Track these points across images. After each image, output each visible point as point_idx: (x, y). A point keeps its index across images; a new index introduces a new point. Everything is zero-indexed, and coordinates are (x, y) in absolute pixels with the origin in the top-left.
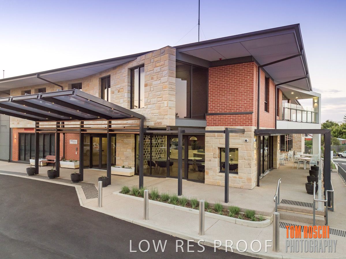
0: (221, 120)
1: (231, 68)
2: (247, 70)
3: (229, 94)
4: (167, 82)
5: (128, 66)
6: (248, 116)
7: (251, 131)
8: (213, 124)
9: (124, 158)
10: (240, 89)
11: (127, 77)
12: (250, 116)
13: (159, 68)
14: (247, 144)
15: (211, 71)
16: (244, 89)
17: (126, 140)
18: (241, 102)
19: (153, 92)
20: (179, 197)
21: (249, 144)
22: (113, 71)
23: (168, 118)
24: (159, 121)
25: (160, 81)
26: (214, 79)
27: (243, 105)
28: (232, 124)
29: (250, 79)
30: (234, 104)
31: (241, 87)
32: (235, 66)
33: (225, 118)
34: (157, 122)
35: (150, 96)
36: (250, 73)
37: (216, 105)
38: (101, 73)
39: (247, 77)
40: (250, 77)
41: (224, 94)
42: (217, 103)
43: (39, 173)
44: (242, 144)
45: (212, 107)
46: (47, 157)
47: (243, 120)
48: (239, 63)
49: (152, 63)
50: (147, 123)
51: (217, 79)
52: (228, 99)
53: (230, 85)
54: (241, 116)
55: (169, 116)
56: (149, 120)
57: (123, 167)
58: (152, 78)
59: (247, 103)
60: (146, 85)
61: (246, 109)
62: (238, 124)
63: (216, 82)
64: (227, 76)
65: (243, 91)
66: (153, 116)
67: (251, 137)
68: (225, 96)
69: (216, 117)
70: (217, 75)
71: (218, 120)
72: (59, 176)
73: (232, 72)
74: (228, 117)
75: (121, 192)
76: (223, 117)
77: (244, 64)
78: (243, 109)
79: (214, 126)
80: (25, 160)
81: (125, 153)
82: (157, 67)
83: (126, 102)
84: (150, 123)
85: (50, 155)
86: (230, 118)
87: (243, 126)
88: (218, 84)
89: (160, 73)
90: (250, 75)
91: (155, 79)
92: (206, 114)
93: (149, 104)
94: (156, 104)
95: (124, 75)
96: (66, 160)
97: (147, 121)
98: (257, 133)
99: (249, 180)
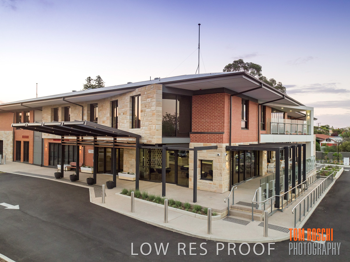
0: (201, 138)
1: (208, 97)
2: (220, 99)
3: (207, 117)
4: (155, 110)
5: (130, 95)
6: (220, 135)
7: (222, 147)
8: (195, 141)
9: (130, 166)
10: (215, 114)
11: (129, 103)
12: (221, 135)
13: (150, 99)
14: (219, 157)
15: (194, 99)
16: (218, 114)
17: (131, 152)
18: (216, 124)
19: (146, 117)
20: (163, 198)
21: (220, 157)
22: (120, 97)
23: (156, 138)
24: (150, 139)
25: (150, 109)
26: (196, 105)
27: (217, 127)
28: (209, 141)
29: (222, 106)
30: (210, 125)
31: (216, 112)
32: (211, 95)
33: (204, 137)
34: (148, 140)
35: (144, 120)
36: (222, 102)
37: (198, 126)
38: (112, 97)
39: (220, 105)
40: (222, 105)
41: (204, 117)
42: (198, 124)
43: (64, 176)
44: (216, 157)
45: (195, 127)
46: (70, 164)
47: (216, 138)
48: (215, 93)
49: (146, 94)
50: (142, 140)
51: (199, 105)
52: (206, 121)
53: (207, 110)
54: (215, 135)
55: (156, 136)
56: (144, 139)
57: (128, 173)
58: (146, 107)
59: (220, 125)
60: (142, 111)
61: (219, 130)
62: (213, 141)
63: (197, 108)
64: (206, 103)
65: (217, 115)
66: (146, 136)
67: (222, 152)
68: (204, 118)
69: (197, 135)
70: (199, 102)
71: (198, 138)
72: (79, 180)
73: (209, 100)
74: (206, 135)
75: (121, 193)
76: (202, 135)
77: (218, 94)
78: (217, 130)
79: (195, 142)
80: (54, 165)
81: (130, 162)
82: (149, 98)
83: (128, 123)
84: (144, 141)
85: (73, 162)
86: (207, 137)
87: (217, 143)
88: (199, 109)
89: (150, 103)
90: (222, 103)
91: (148, 107)
92: (190, 133)
93: (144, 126)
94: (148, 126)
95: (127, 101)
96: (85, 166)
97: (142, 139)
98: (227, 149)
99: (221, 186)
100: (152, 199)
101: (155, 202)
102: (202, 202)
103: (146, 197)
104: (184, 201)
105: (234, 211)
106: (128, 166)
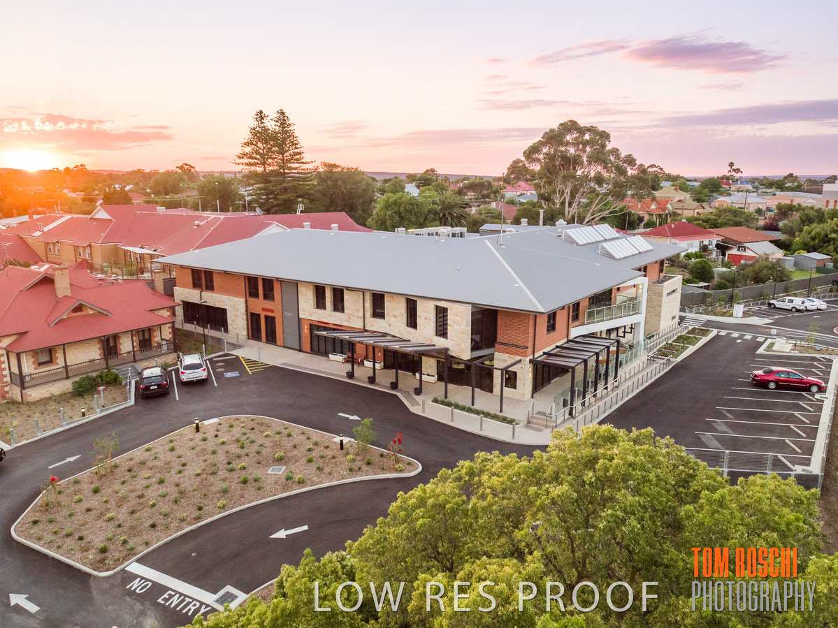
0: (506, 349)
3: (512, 330)
4: (465, 330)
5: (434, 303)
7: (526, 361)
8: (500, 352)
10: (520, 329)
11: (433, 310)
12: (525, 349)
13: (459, 318)
16: (523, 329)
20: (472, 407)
21: (524, 370)
22: (420, 299)
24: (458, 354)
25: (460, 327)
26: (502, 317)
28: (514, 354)
29: (527, 323)
30: (515, 339)
31: (521, 327)
33: (509, 348)
39: (525, 321)
41: (509, 330)
43: (355, 375)
44: (521, 370)
47: (521, 352)
49: (454, 311)
51: (504, 317)
52: (511, 334)
53: (513, 324)
54: (520, 349)
56: (452, 351)
57: (429, 375)
58: (454, 323)
59: (524, 340)
62: (517, 354)
63: (503, 319)
66: (455, 350)
67: (526, 365)
70: (504, 314)
72: (375, 381)
75: (432, 402)
76: (507, 347)
78: (522, 344)
80: (321, 353)
83: (432, 329)
86: (512, 349)
87: (521, 356)
88: (505, 321)
89: (460, 322)
90: (527, 320)
91: (456, 324)
92: (495, 343)
94: (457, 342)
95: (429, 308)
97: (450, 351)
98: (531, 361)
99: (524, 395)
100: (463, 408)
101: (467, 411)
102: (507, 413)
103: (457, 406)
104: (492, 412)
105: (533, 420)
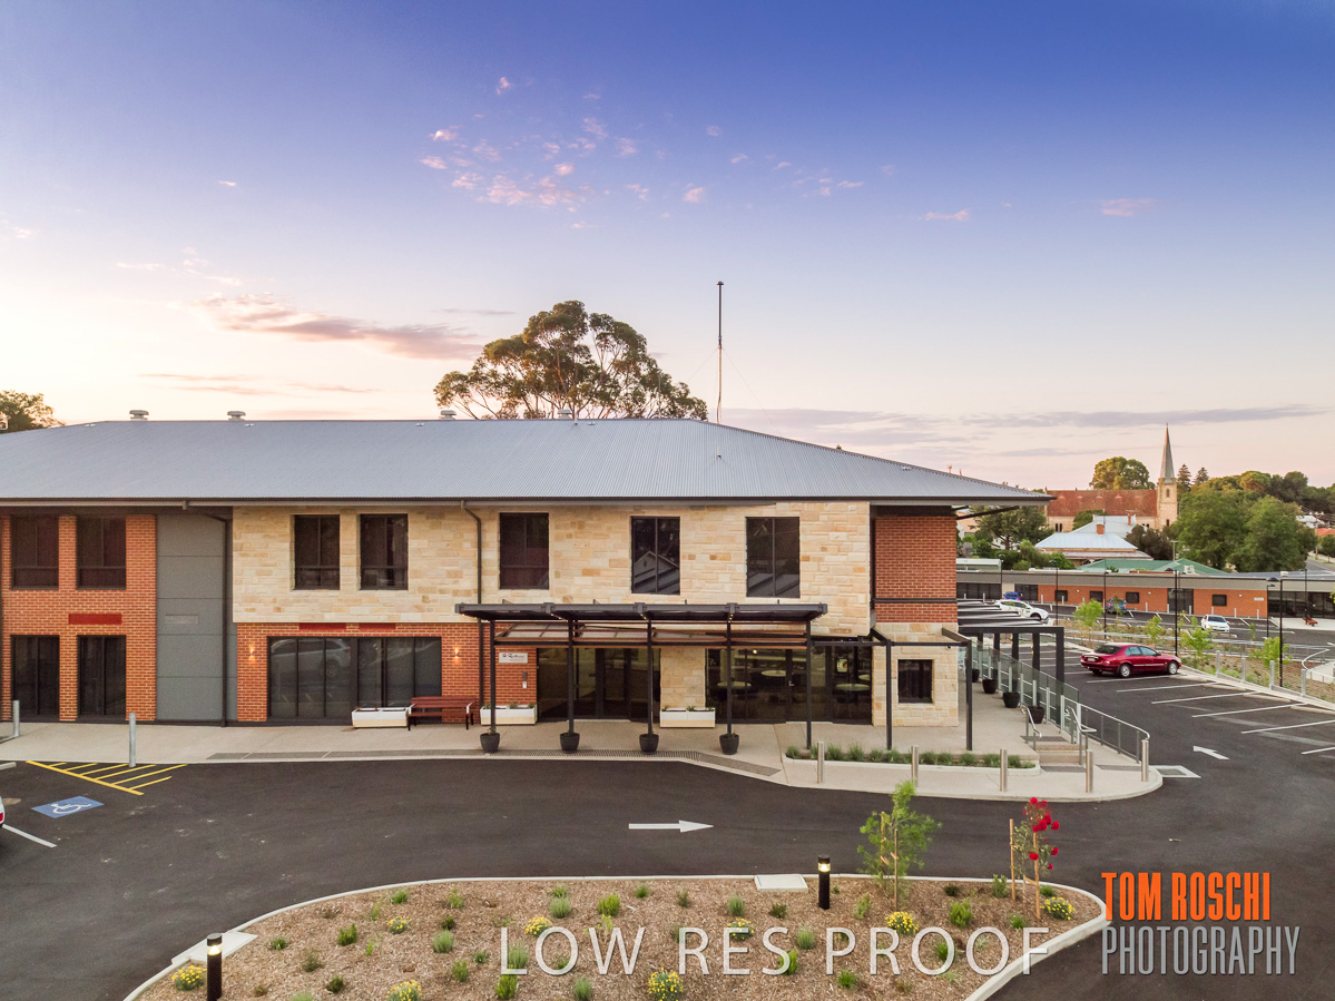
0: (903, 612)
1: (917, 522)
2: (945, 528)
3: (913, 565)
6: (950, 606)
8: (889, 618)
9: (685, 690)
10: (933, 559)
11: (743, 532)
13: (844, 534)
14: (949, 652)
15: (880, 522)
16: (940, 559)
18: (935, 580)
19: (825, 573)
20: (897, 752)
24: (844, 626)
25: (847, 556)
26: (886, 537)
27: (939, 587)
29: (949, 543)
30: (923, 584)
32: (923, 519)
34: (837, 627)
36: (948, 534)
37: (890, 583)
39: (945, 540)
42: (892, 580)
44: (942, 652)
45: (883, 586)
47: (942, 612)
48: (931, 515)
49: (824, 521)
51: (893, 537)
52: (912, 574)
53: (915, 550)
54: (938, 606)
58: (824, 549)
59: (945, 584)
60: (805, 559)
61: (943, 593)
62: (932, 618)
64: (911, 534)
65: (938, 562)
66: (829, 617)
68: (907, 569)
69: (895, 606)
70: (892, 532)
71: (897, 612)
73: (920, 528)
74: (915, 606)
76: (906, 606)
77: (939, 517)
78: (939, 593)
79: (890, 621)
80: (299, 715)
81: (685, 679)
82: (837, 531)
83: (738, 581)
87: (942, 621)
88: (893, 546)
89: (845, 543)
91: (833, 551)
99: (954, 711)
106: (680, 691)
